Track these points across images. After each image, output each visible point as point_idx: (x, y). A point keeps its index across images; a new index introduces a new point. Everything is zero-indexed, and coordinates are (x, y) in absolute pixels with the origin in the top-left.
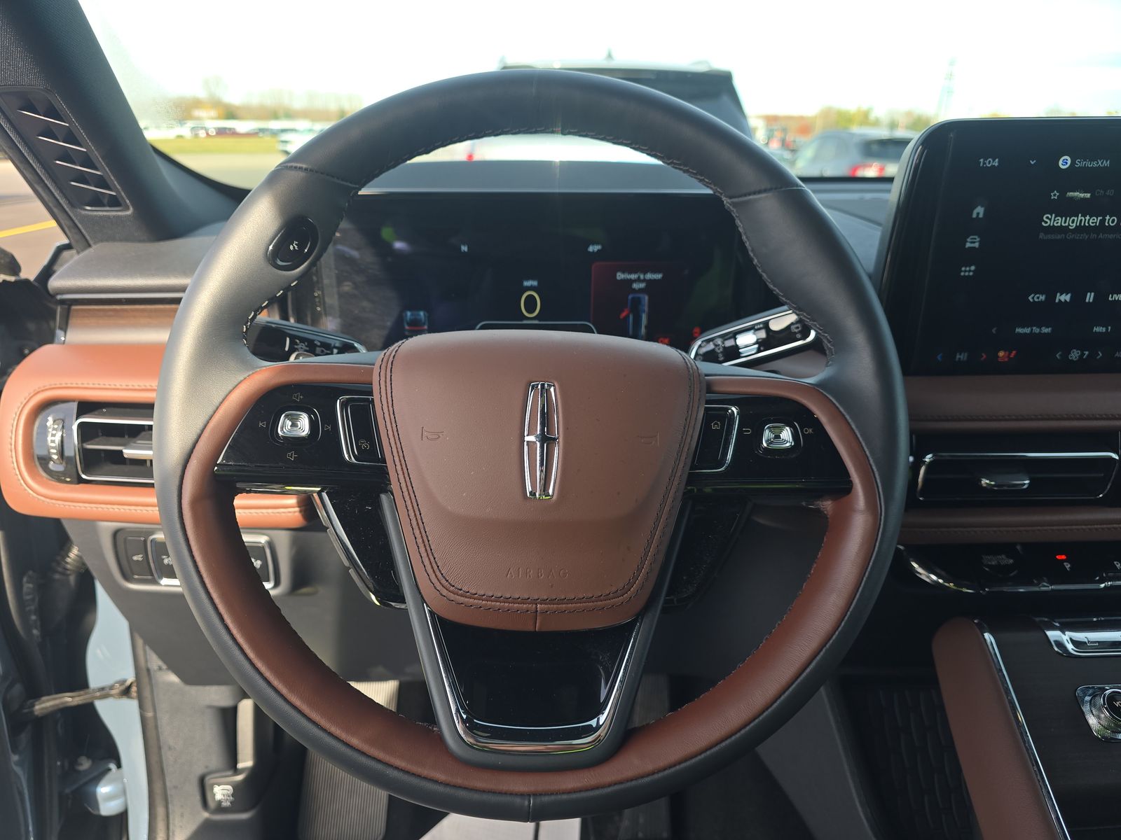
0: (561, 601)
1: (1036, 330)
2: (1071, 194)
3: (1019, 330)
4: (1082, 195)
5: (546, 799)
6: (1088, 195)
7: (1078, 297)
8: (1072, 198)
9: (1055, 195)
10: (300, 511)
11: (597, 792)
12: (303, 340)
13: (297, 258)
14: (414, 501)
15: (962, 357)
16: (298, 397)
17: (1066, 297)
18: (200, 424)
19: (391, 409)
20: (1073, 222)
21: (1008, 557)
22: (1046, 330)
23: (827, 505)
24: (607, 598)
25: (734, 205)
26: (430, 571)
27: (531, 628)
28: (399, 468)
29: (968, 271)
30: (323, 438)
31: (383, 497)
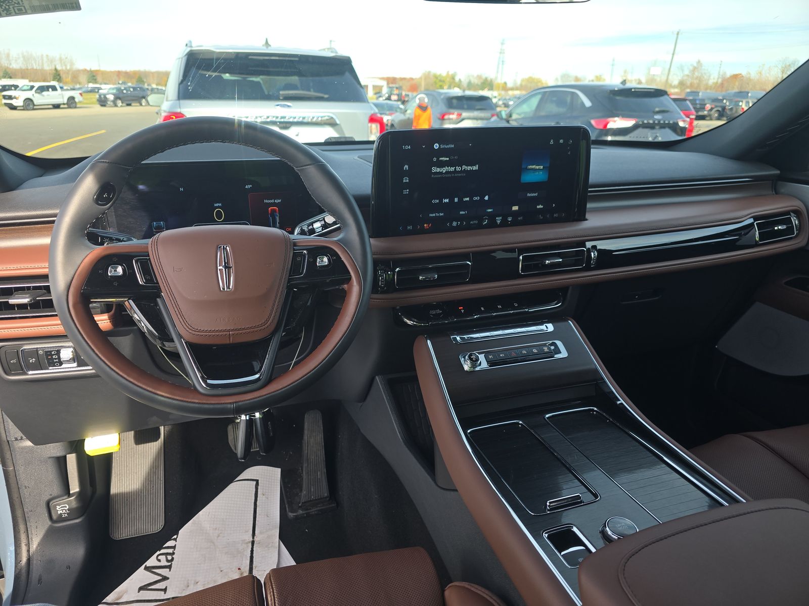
0: (240, 330)
1: (437, 215)
2: (441, 159)
3: (431, 215)
4: (445, 159)
5: (240, 403)
6: (448, 159)
7: (452, 200)
8: (441, 160)
9: (435, 159)
10: (110, 322)
11: (260, 398)
12: (107, 237)
13: (108, 200)
14: (173, 297)
15: (410, 228)
16: (115, 259)
17: (447, 200)
18: (72, 273)
19: (159, 261)
20: (444, 170)
21: (440, 310)
22: (442, 214)
23: (345, 286)
24: (258, 326)
25: (298, 170)
26: (183, 324)
27: (228, 342)
28: (165, 284)
29: (406, 192)
30: (129, 275)
31: (158, 299)
